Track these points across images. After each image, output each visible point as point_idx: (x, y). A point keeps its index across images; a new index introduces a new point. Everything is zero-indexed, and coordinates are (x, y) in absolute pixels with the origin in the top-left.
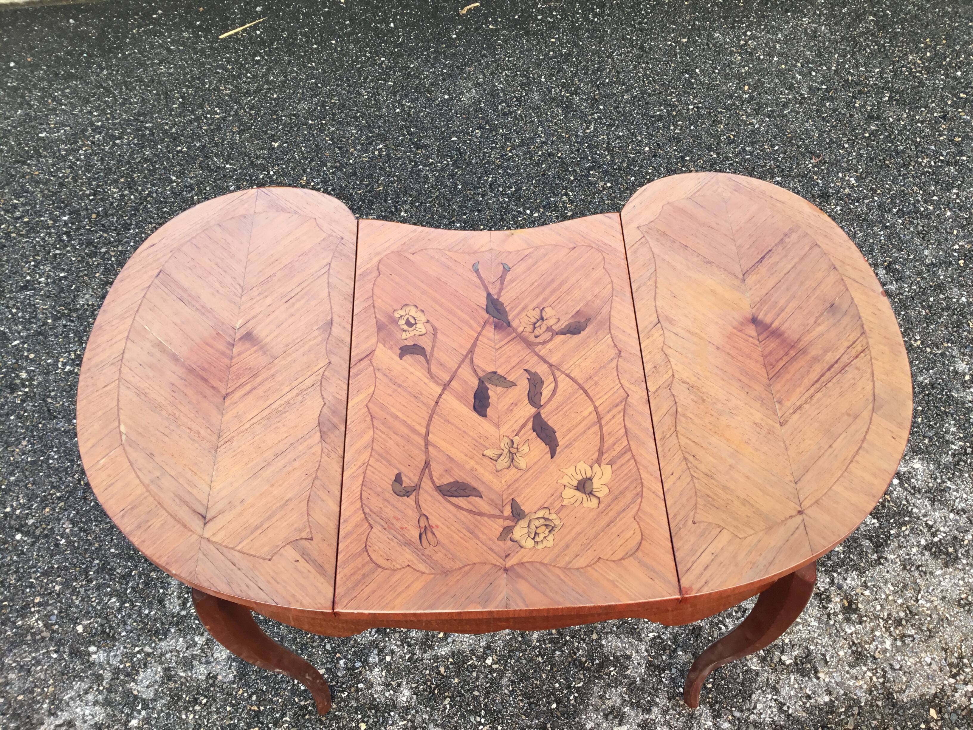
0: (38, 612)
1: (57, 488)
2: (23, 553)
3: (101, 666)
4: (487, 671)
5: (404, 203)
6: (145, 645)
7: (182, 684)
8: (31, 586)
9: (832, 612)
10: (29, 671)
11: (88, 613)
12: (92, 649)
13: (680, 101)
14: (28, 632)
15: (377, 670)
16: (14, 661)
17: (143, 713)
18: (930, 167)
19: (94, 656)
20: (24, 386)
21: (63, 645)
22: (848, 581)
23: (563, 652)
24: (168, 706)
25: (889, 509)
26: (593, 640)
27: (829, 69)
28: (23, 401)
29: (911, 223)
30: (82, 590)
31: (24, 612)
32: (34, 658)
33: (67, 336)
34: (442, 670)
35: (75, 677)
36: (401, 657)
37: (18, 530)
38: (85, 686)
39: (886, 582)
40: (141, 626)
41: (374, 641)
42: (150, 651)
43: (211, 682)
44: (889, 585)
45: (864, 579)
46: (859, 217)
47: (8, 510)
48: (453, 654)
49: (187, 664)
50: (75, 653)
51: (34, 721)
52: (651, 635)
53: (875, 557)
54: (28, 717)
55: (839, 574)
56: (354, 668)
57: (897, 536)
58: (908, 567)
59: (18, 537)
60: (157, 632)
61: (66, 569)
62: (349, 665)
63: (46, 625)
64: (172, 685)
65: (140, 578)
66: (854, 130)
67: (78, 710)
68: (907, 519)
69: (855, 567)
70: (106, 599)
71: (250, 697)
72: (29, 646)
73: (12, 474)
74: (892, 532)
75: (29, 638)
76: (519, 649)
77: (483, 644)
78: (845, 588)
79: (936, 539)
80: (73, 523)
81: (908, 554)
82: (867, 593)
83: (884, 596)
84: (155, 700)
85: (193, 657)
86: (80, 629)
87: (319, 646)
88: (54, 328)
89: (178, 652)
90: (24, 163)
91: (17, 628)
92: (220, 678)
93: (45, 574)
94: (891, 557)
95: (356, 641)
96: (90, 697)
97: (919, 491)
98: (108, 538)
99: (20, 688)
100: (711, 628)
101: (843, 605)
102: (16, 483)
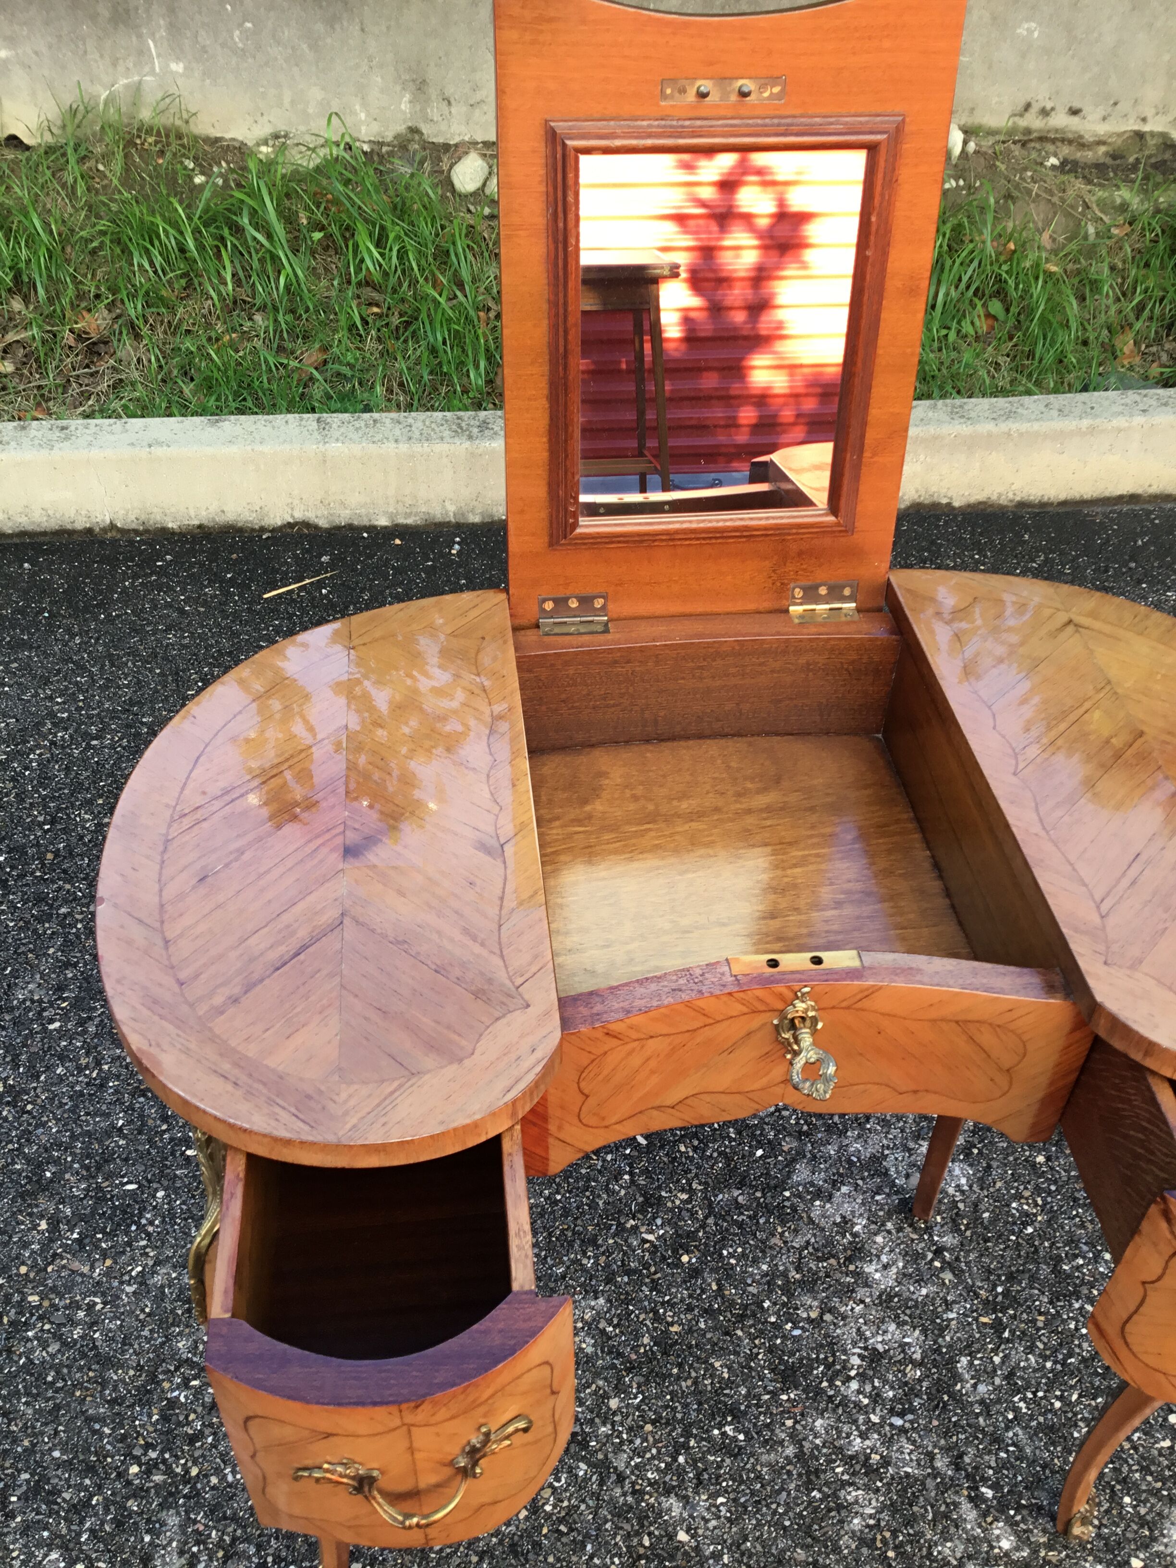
65: (107, 1511)
70: (39, 1554)
98: (49, 1430)
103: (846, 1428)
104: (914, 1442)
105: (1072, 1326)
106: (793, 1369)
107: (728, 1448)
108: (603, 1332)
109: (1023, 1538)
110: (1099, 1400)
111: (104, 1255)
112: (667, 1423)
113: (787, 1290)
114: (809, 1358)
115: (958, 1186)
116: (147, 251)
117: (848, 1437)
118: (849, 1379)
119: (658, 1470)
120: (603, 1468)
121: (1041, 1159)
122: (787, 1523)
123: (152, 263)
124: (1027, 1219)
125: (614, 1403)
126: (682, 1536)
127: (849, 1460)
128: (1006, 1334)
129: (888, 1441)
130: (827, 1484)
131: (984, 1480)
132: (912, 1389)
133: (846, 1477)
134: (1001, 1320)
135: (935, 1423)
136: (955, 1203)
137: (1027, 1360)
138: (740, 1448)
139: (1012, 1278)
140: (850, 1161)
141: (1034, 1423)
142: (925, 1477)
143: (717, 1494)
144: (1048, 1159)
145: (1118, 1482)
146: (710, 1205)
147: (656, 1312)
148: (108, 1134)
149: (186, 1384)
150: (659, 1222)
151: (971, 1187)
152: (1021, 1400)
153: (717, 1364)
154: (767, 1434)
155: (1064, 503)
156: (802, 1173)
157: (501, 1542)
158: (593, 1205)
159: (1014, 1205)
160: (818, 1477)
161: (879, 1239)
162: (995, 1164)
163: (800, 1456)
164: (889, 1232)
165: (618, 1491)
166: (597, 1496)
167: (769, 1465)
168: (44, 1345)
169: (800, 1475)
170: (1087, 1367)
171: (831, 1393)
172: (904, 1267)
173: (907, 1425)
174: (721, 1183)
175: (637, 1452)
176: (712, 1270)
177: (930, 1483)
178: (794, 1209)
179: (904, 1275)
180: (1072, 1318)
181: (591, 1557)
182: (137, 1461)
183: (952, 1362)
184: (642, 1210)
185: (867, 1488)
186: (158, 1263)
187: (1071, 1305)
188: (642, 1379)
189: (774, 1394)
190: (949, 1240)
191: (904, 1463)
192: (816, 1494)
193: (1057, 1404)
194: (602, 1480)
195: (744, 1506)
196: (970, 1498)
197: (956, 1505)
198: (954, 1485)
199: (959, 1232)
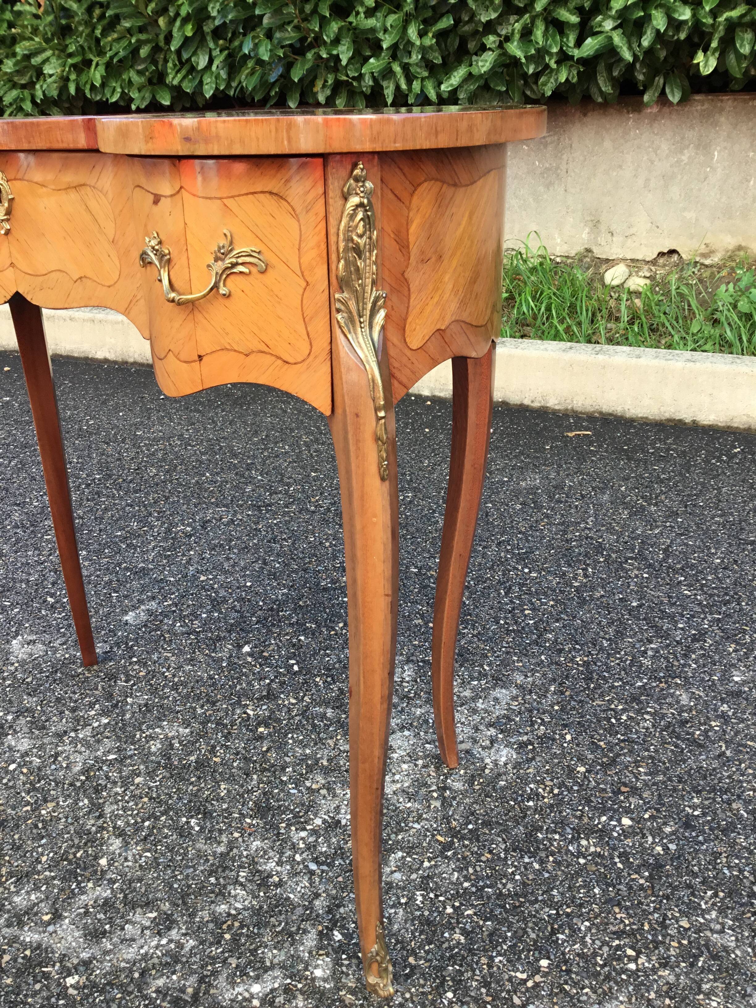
4: (56, 991)
34: (6, 958)
48: (38, 947)
76: (122, 987)
77: (85, 955)
103: (271, 854)
104: (312, 883)
105: (510, 871)
106: (270, 809)
107: (182, 831)
108: (171, 745)
109: (335, 976)
110: (489, 923)
112: (159, 803)
113: (312, 768)
114: (287, 807)
115: (496, 760)
117: (269, 858)
118: (304, 829)
119: (127, 822)
120: (96, 807)
121: (582, 769)
122: (176, 886)
124: (536, 796)
125: (138, 780)
127: (255, 872)
128: (449, 853)
129: (294, 874)
130: (226, 878)
131: (342, 929)
132: (343, 854)
133: (243, 880)
134: (454, 843)
135: (340, 879)
136: (483, 768)
137: (452, 874)
138: (190, 833)
139: (487, 824)
141: (418, 913)
142: (299, 905)
143: (149, 851)
145: (453, 979)
146: (306, 710)
147: (214, 748)
150: (264, 707)
151: (506, 764)
152: (422, 895)
153: (223, 787)
154: (215, 834)
158: (233, 687)
159: (532, 786)
160: (223, 871)
161: (405, 766)
162: (538, 759)
163: (224, 855)
164: (416, 765)
165: (92, 822)
166: (77, 819)
167: (199, 851)
169: (212, 865)
170: (498, 899)
171: (282, 831)
172: (409, 787)
173: (319, 871)
174: (323, 703)
175: (125, 808)
176: (272, 741)
177: (299, 911)
179: (404, 791)
180: (515, 866)
181: (39, 846)
185: (251, 892)
187: (522, 857)
188: (168, 775)
189: (243, 816)
190: (458, 785)
191: (292, 892)
192: (213, 880)
193: (449, 910)
194: (89, 813)
195: (158, 864)
196: (320, 933)
197: (305, 932)
198: (316, 919)
199: (471, 784)
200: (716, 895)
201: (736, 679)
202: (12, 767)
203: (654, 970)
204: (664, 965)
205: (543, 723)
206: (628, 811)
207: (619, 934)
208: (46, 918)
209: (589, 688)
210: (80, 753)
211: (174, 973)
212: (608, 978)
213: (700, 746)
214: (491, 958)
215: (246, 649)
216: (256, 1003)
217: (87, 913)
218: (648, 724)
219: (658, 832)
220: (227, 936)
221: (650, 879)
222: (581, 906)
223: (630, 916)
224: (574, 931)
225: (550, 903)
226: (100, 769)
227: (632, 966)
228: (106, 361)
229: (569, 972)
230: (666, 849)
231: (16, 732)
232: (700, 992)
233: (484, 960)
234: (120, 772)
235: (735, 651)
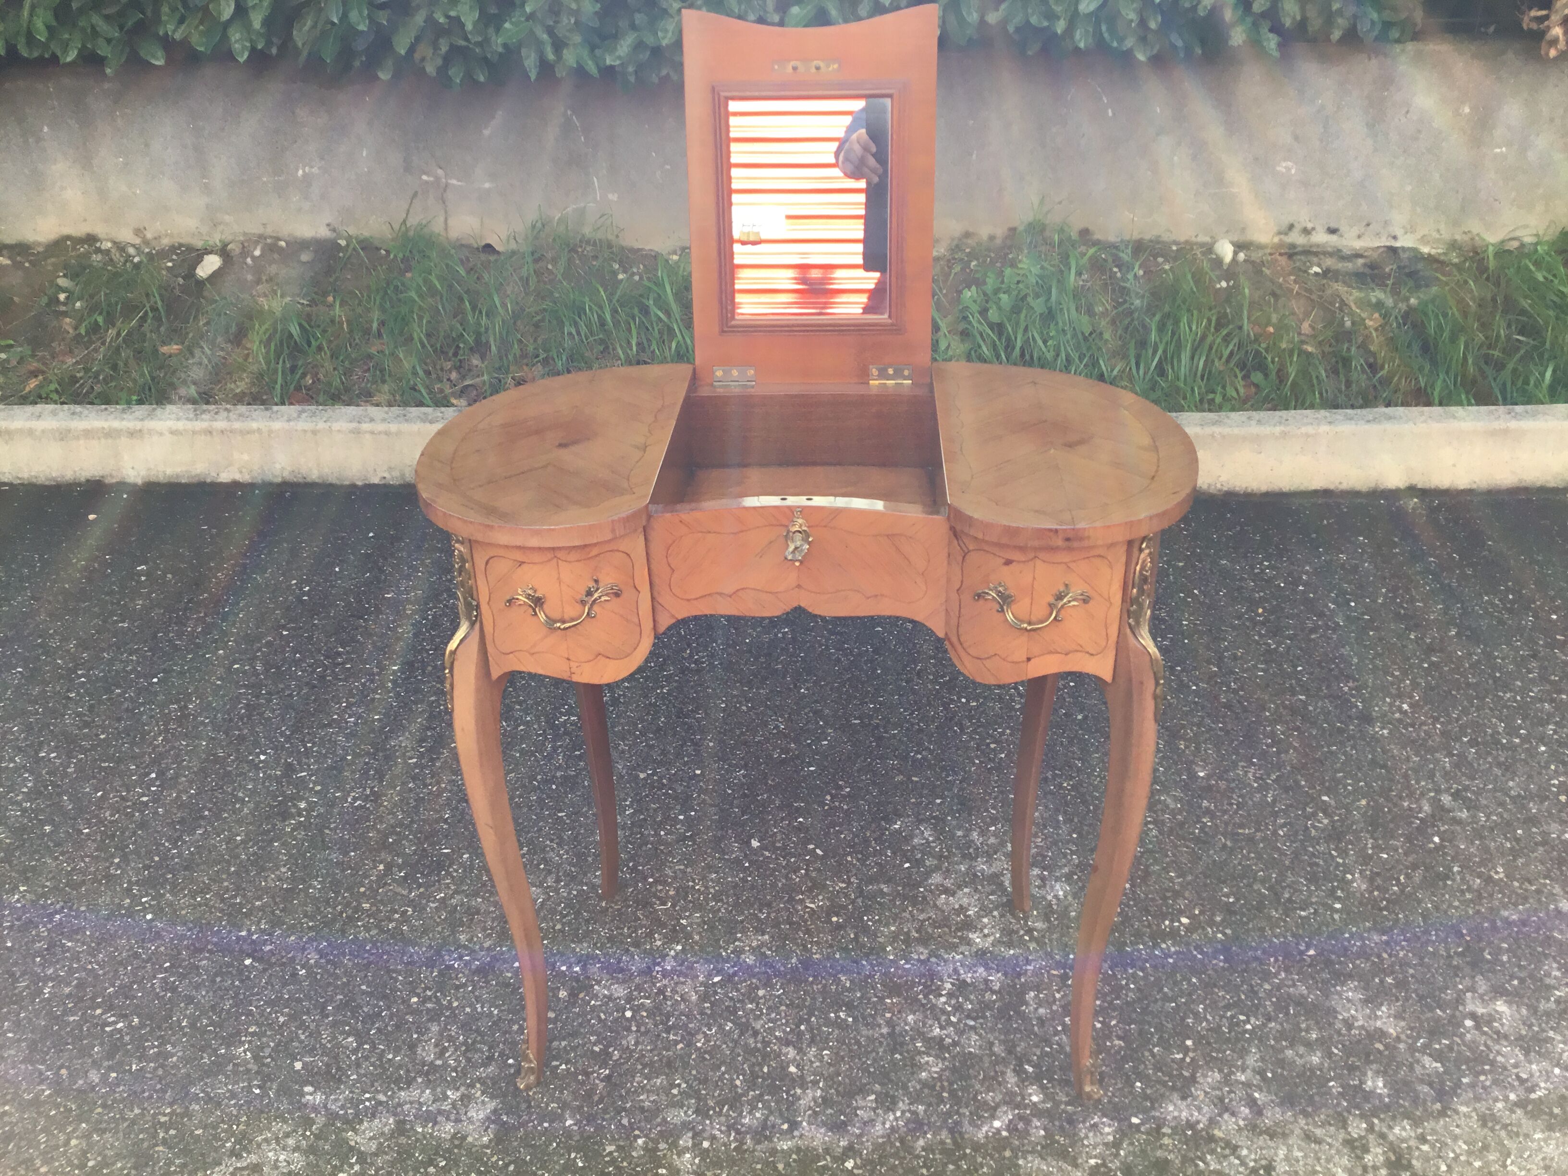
0: (250, 1042)
1: (312, 918)
2: (248, 978)
3: (315, 1109)
5: (806, 681)
6: (378, 1092)
7: (417, 1140)
8: (250, 1013)
9: (1370, 1164)
10: (219, 1104)
11: (314, 1048)
12: (308, 1089)
13: (1172, 617)
14: (230, 1061)
15: (688, 1155)
16: (203, 1091)
17: (357, 1168)
18: (1516, 701)
19: (308, 1097)
20: (300, 815)
21: (272, 1081)
22: (1397, 1130)
23: (959, 1167)
24: (392, 1164)
25: (1459, 1052)
26: (1004, 1158)
27: (1374, 601)
28: (293, 830)
29: (1489, 753)
30: (313, 1026)
31: (232, 1040)
32: (229, 1091)
33: (367, 772)
34: (780, 1166)
35: (276, 1117)
36: (725, 1145)
37: (249, 956)
38: (287, 1128)
39: (1455, 1138)
40: (379, 1071)
41: (690, 1122)
42: (384, 1099)
43: (457, 1142)
44: (1461, 1143)
45: (1420, 1131)
46: (1413, 742)
47: (244, 933)
48: (798, 1150)
49: (431, 1118)
50: (284, 1091)
51: (210, 1160)
52: (1092, 1162)
53: (1438, 1106)
54: (202, 1155)
55: (1381, 1120)
56: (656, 1149)
57: (1473, 1085)
58: (1490, 1124)
59: (248, 962)
60: (397, 1082)
61: (299, 1000)
62: (650, 1145)
63: (255, 1057)
64: (403, 1140)
65: (391, 1019)
66: (1408, 659)
67: (270, 1154)
68: (1487, 1067)
69: (1407, 1116)
70: (340, 1038)
71: (506, 1166)
72: (227, 1077)
73: (260, 898)
74: (1465, 1080)
75: (230, 1067)
76: (895, 1155)
77: (843, 1143)
78: (1391, 1137)
79: (1533, 1096)
80: (321, 954)
81: (1489, 1109)
82: (1425, 1148)
83: (1452, 1155)
84: (376, 1154)
85: (440, 1112)
86: (298, 1065)
87: (612, 1118)
88: (353, 762)
89: (421, 1104)
90: (362, 618)
91: (217, 1056)
92: (470, 1139)
93: (270, 1003)
94: (1463, 1109)
95: (664, 1120)
96: (291, 1142)
97: (1506, 1037)
98: (362, 974)
99: (201, 1121)
100: (1183, 1163)
101: (1388, 1159)
102: (261, 909)
103: (930, 1022)
104: (980, 1035)
105: (1123, 983)
106: (899, 986)
107: (840, 1025)
108: (763, 954)
109: (1048, 1097)
110: (1133, 1026)
111: (420, 886)
112: (798, 1007)
113: (908, 941)
114: (913, 981)
116: (576, 324)
117: (931, 1027)
118: (941, 995)
119: (784, 1032)
120: (744, 1028)
122: (872, 1070)
123: (579, 333)
125: (761, 993)
126: (793, 1069)
127: (927, 1041)
129: (961, 1033)
130: (908, 1052)
131: (1029, 1062)
132: (987, 1006)
133: (923, 1049)
135: (1000, 1026)
136: (1050, 905)
138: (848, 1025)
140: (975, 875)
142: (984, 1055)
143: (824, 1049)
144: (1132, 886)
146: (862, 891)
147: (805, 946)
148: (437, 821)
149: (460, 958)
150: (821, 898)
151: (1066, 897)
153: (843, 978)
154: (870, 1020)
155: (1267, 494)
156: (936, 879)
157: (661, 1060)
158: (774, 886)
160: (902, 1047)
161: (985, 920)
163: (891, 1034)
164: (994, 917)
165: (752, 1040)
166: (735, 1042)
167: (868, 1037)
168: (367, 929)
169: (888, 1044)
170: (1128, 1006)
171: (925, 1002)
172: (1000, 937)
173: (978, 1025)
174: (871, 880)
175: (771, 1020)
176: (853, 927)
177: (986, 1060)
178: (924, 898)
179: (999, 942)
180: (1125, 978)
181: (723, 1074)
182: (418, 995)
183: (1023, 993)
184: (810, 890)
185: (937, 1057)
186: (456, 892)
188: (785, 982)
189: (881, 999)
190: (1039, 925)
191: (970, 1046)
192: (897, 1056)
193: (1099, 1025)
194: (742, 1034)
195: (843, 1058)
196: (1014, 1070)
197: (1003, 1073)
198: (1004, 1062)
199: (1049, 921)
200: (1276, 960)
201: (1201, 774)
202: (628, 1014)
203: (1264, 1025)
204: (1269, 1020)
205: (1073, 853)
206: (1181, 913)
207: (1228, 1007)
208: (785, 1126)
209: (1089, 811)
210: (684, 983)
211: (926, 1133)
212: (1238, 1040)
213: (1205, 843)
214: (1151, 1051)
215: (755, 844)
216: (1004, 1133)
217: (815, 1112)
218: (1154, 832)
219: (1212, 923)
220: (945, 1095)
221: (1226, 961)
222: (1190, 995)
223: (1228, 993)
224: (1196, 1015)
225: (1167, 999)
226: (716, 993)
227: (1249, 1027)
228: (236, 484)
229: (1209, 1043)
230: (1224, 934)
231: (599, 983)
232: (1301, 1030)
233: (1147, 1054)
234: (738, 990)
235: (1187, 747)
